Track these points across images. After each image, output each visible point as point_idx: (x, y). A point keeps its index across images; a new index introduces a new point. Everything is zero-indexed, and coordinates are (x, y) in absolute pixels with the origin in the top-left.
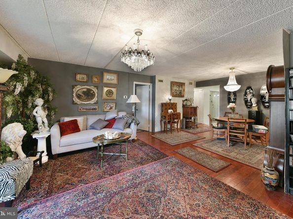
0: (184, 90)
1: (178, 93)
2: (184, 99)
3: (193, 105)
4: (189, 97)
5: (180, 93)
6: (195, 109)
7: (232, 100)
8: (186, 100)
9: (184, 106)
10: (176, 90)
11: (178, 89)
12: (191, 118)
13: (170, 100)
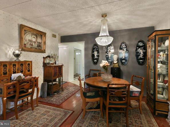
0: (45, 43)
1: (35, 45)
2: (45, 55)
3: (57, 63)
4: (52, 53)
5: (39, 46)
6: (60, 68)
7: (96, 57)
8: (49, 57)
9: (45, 65)
10: (30, 41)
11: (34, 40)
12: (55, 81)
13: (18, 56)
